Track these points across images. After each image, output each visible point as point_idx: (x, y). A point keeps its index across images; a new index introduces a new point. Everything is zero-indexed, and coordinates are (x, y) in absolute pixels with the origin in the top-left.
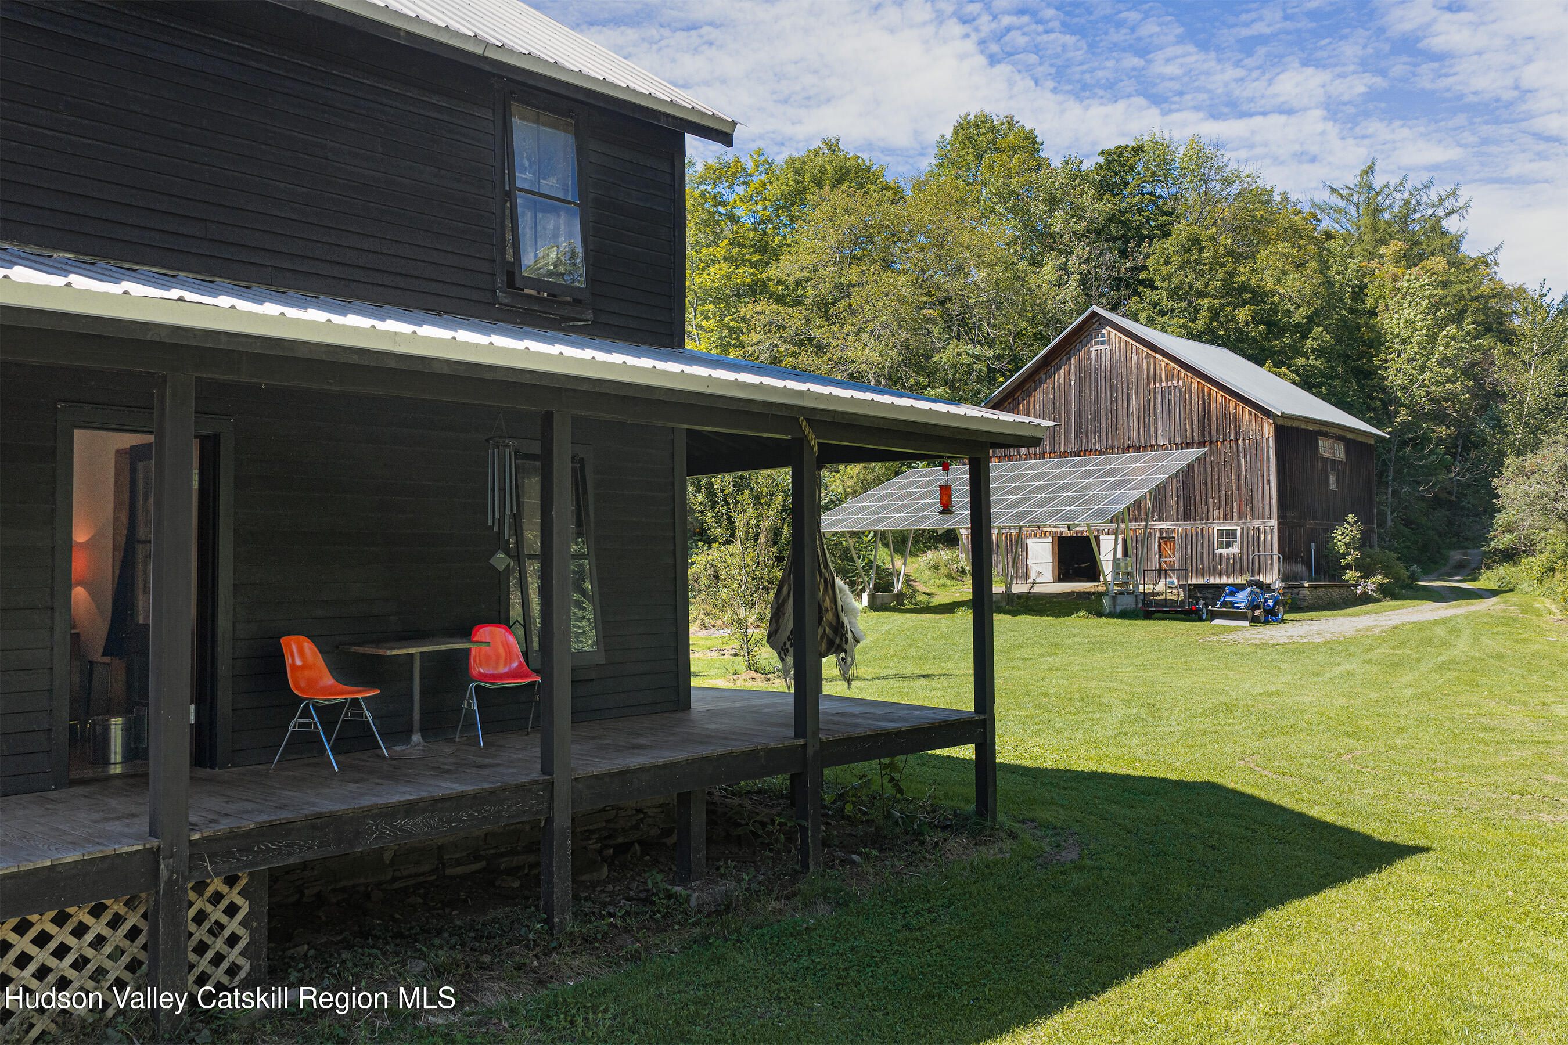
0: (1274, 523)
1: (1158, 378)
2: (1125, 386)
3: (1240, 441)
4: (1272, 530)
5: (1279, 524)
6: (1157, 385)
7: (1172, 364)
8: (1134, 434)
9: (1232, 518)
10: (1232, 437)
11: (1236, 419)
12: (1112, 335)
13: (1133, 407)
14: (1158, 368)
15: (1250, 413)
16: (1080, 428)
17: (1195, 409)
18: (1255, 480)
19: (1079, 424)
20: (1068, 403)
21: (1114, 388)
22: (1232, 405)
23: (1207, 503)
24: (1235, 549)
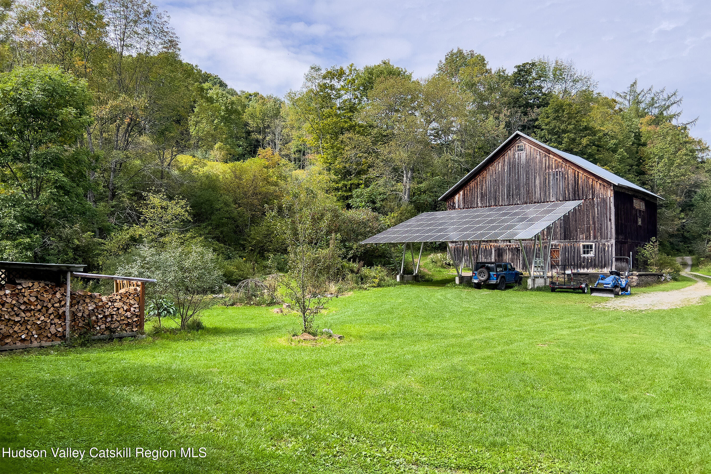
0: (613, 241)
1: (551, 167)
2: (533, 171)
3: (595, 199)
4: (612, 245)
5: (616, 242)
6: (550, 171)
7: (559, 160)
8: (538, 195)
9: (590, 239)
10: (591, 197)
11: (593, 187)
12: (527, 146)
13: (537, 182)
14: (551, 162)
15: (600, 184)
16: (510, 193)
17: (571, 182)
18: (603, 219)
19: (509, 191)
20: (503, 180)
21: (527, 173)
22: (590, 181)
23: (576, 231)
24: (592, 254)
